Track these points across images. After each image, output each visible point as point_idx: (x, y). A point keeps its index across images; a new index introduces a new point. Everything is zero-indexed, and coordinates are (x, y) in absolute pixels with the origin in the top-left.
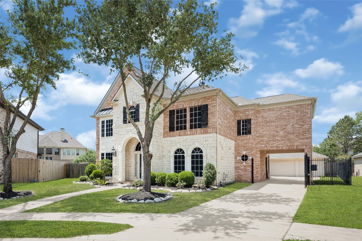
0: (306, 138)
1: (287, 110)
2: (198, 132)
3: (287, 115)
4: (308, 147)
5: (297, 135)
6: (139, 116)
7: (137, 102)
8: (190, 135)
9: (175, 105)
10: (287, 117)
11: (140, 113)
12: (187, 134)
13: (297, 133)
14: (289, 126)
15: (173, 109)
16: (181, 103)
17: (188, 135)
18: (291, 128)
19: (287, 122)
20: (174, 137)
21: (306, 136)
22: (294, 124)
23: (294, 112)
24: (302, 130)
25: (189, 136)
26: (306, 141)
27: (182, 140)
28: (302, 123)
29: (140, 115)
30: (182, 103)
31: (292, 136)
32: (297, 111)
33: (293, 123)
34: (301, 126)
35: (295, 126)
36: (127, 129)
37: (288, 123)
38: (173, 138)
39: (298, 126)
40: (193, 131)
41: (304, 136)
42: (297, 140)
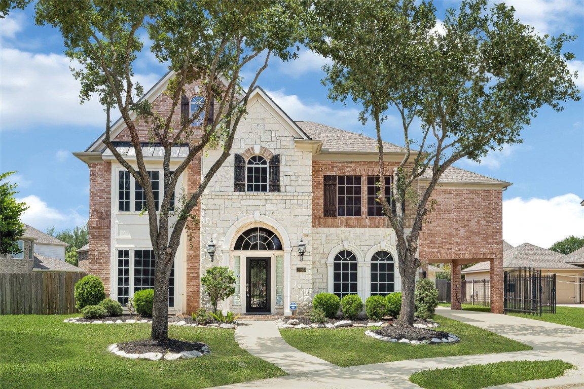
0: (496, 242)
1: (469, 195)
2: (386, 223)
3: (470, 204)
4: (498, 256)
5: (484, 237)
6: (278, 180)
7: (272, 151)
8: (370, 227)
9: (337, 167)
10: (470, 207)
11: (281, 174)
12: (363, 224)
13: (484, 234)
14: (473, 223)
15: (334, 173)
16: (349, 165)
17: (365, 226)
18: (476, 225)
19: (471, 215)
20: (335, 227)
21: (496, 239)
22: (480, 219)
23: (480, 200)
24: (490, 231)
25: (367, 229)
26: (496, 247)
27: (352, 235)
28: (490, 219)
29: (281, 179)
30: (353, 166)
31: (477, 239)
32: (484, 200)
33: (479, 217)
34: (489, 224)
35: (481, 222)
36: (244, 202)
37: (472, 217)
38: (333, 230)
39: (485, 223)
40: (377, 221)
41: (493, 239)
42: (484, 244)
